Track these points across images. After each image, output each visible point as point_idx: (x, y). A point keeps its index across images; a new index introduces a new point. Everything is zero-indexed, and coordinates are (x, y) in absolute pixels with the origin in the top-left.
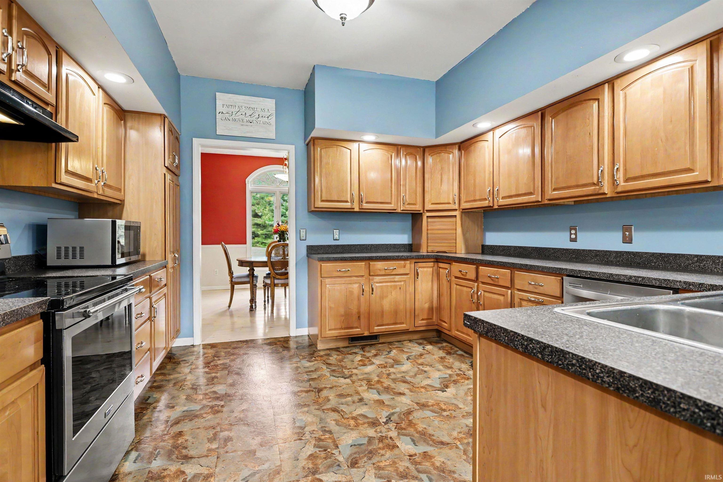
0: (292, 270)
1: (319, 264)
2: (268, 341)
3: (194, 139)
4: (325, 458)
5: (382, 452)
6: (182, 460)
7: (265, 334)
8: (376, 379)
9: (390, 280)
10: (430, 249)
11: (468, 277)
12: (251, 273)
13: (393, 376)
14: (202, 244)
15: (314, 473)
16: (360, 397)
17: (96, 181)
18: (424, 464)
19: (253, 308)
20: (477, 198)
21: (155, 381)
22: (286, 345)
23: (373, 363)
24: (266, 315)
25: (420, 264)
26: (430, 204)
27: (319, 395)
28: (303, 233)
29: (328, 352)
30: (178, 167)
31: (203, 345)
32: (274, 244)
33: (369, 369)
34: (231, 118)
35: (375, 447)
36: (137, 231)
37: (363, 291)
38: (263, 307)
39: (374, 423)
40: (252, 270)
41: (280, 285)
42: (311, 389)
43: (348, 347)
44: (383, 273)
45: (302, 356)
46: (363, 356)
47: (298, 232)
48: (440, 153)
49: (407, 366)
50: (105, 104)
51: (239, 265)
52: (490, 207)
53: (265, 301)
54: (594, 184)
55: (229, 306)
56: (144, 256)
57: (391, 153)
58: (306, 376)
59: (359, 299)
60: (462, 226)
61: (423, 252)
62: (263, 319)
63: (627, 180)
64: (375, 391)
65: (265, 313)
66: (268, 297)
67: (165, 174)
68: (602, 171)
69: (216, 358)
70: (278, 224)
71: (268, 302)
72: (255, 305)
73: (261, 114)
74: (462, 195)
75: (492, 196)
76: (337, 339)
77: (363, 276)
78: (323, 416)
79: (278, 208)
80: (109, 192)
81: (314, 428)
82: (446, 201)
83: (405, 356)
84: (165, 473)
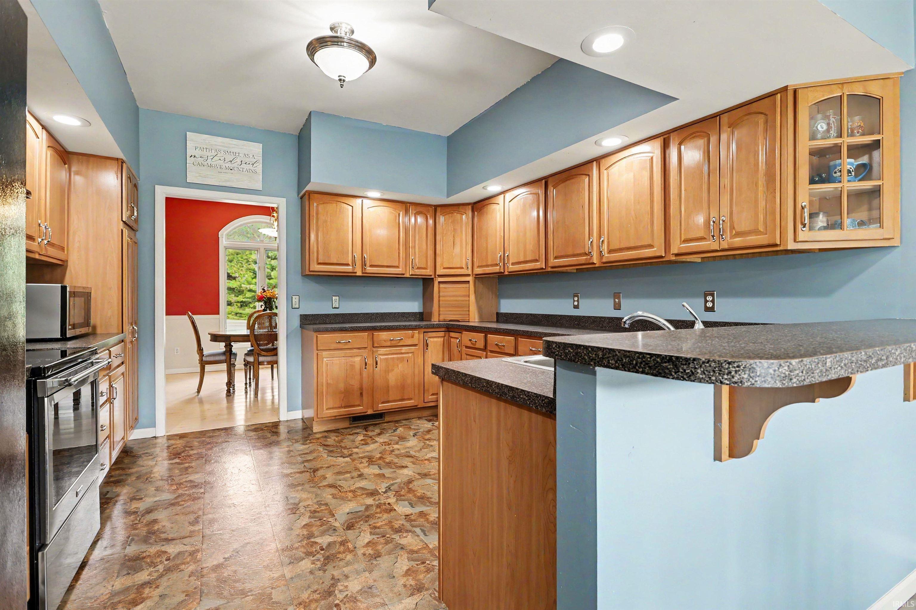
0: (282, 344)
1: (315, 334)
2: (253, 427)
3: (156, 186)
4: (321, 526)
5: (378, 515)
6: (162, 543)
7: (246, 420)
8: (379, 455)
9: (395, 352)
10: (442, 318)
11: (477, 346)
12: (229, 349)
13: (397, 452)
14: (166, 315)
15: (308, 538)
16: (359, 473)
17: (40, 240)
18: (419, 520)
19: (230, 392)
20: (490, 263)
21: (111, 476)
22: (275, 430)
23: (376, 442)
24: (248, 400)
25: (430, 334)
26: (442, 268)
27: (314, 475)
28: (295, 299)
29: (326, 434)
30: (136, 220)
31: (168, 436)
32: (255, 315)
33: (372, 447)
34: (205, 163)
35: (372, 512)
36: (88, 298)
37: (366, 364)
38: (244, 392)
39: (373, 493)
40: (229, 347)
41: (266, 363)
42: (306, 470)
43: (349, 428)
44: (389, 344)
45: (295, 439)
46: (365, 435)
47: (289, 299)
48: (453, 213)
49: (413, 442)
50: (48, 147)
51: (211, 341)
52: (502, 272)
53: (246, 384)
54: (586, 254)
55: (199, 391)
56: (94, 328)
57: (399, 212)
58: (300, 458)
59: (361, 374)
60: (475, 293)
61: (435, 320)
62: (244, 404)
63: (610, 251)
64: (377, 466)
65: (246, 398)
66: (250, 379)
67: (122, 230)
68: (591, 242)
69: (187, 449)
70: (263, 289)
71: (250, 386)
72: (234, 389)
73: (245, 160)
74: (475, 260)
75: (503, 261)
76: (336, 419)
77: (365, 348)
78: (319, 492)
79: (262, 269)
80: (52, 251)
81: (309, 502)
82: (459, 266)
83: (412, 433)
84: (144, 555)
